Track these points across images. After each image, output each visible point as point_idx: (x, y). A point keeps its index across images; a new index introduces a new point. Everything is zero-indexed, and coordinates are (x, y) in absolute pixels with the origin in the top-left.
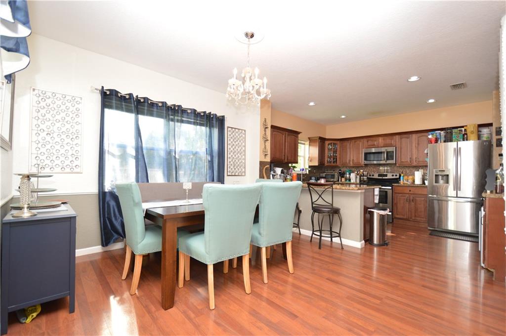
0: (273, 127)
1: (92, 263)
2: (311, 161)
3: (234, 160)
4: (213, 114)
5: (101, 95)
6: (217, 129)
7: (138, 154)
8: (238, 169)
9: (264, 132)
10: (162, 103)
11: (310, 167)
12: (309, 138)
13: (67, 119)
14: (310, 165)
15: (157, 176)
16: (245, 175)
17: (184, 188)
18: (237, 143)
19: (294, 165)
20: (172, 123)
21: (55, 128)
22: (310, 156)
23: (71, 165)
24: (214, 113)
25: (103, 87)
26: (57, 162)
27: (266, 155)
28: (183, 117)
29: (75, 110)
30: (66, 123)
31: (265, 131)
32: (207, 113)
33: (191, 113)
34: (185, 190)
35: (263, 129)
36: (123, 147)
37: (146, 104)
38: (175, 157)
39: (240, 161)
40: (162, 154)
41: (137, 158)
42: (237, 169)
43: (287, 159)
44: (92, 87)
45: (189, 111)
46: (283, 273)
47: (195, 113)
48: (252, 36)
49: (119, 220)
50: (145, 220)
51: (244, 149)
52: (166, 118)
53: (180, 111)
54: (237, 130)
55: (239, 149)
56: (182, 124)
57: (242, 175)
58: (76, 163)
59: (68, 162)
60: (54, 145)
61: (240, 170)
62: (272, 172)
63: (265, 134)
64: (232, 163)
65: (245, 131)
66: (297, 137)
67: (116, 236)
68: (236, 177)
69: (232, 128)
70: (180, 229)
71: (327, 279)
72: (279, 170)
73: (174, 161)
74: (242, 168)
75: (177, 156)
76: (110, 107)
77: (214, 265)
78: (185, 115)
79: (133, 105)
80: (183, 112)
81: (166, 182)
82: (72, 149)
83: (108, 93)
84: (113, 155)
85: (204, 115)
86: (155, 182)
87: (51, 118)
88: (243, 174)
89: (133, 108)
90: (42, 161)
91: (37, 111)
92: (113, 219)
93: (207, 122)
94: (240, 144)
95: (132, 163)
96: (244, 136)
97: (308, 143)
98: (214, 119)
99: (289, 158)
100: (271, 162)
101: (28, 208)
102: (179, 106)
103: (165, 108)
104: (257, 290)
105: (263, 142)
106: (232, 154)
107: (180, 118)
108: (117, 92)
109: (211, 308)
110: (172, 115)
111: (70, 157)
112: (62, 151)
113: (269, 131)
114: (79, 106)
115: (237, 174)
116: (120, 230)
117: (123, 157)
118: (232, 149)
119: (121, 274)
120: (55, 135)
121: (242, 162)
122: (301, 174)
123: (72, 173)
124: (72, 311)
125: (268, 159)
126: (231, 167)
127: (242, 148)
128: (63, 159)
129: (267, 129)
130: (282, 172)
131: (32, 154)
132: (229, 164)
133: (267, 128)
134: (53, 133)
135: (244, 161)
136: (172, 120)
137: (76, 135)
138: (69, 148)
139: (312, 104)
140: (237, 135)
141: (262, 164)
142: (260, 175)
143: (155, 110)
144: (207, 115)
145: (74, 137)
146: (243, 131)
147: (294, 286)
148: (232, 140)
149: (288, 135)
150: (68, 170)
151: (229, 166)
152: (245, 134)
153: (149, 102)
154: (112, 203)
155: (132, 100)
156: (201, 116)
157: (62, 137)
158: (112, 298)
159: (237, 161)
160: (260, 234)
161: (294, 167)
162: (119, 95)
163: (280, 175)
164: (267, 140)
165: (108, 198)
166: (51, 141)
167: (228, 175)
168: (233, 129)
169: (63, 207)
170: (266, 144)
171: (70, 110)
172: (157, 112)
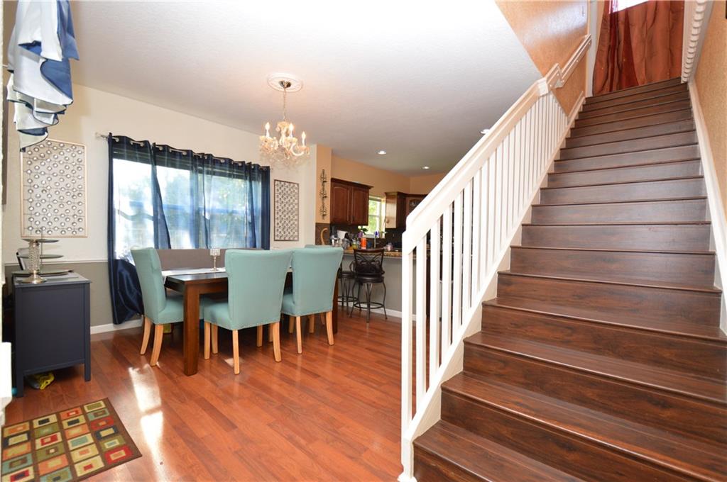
0: (333, 180)
1: (104, 342)
2: (388, 222)
3: (283, 222)
4: (254, 165)
5: (109, 142)
6: (260, 183)
7: (157, 215)
8: (289, 233)
9: (321, 187)
10: (187, 151)
11: (386, 230)
12: (386, 193)
13: (67, 172)
14: (387, 227)
15: (183, 240)
16: (298, 240)
17: (211, 254)
18: (287, 200)
19: (364, 227)
20: (200, 176)
21: (52, 184)
22: (387, 215)
23: (72, 227)
24: (256, 163)
25: (110, 134)
26: (55, 224)
27: (324, 215)
28: (215, 168)
29: (76, 161)
30: (65, 178)
31: (323, 185)
32: (246, 163)
33: (225, 163)
34: (213, 257)
35: (321, 184)
36: (138, 206)
37: (166, 153)
38: (205, 217)
39: (291, 222)
40: (188, 210)
41: (155, 219)
42: (287, 233)
43: (353, 220)
44: (96, 134)
45: (222, 161)
46: (322, 345)
47: (230, 164)
48: (289, 85)
49: (135, 293)
50: (166, 289)
51: (296, 207)
52: (192, 169)
53: (210, 161)
54: (287, 184)
55: (290, 209)
56: (214, 177)
57: (293, 240)
58: (79, 225)
59: (69, 224)
60: (51, 204)
61: (291, 233)
62: (333, 237)
63: (323, 189)
64: (280, 225)
65: (298, 185)
66: (368, 192)
67: (131, 311)
68: (285, 242)
69: (281, 181)
70: (202, 296)
71: (367, 349)
72: (342, 234)
73: (203, 222)
74: (294, 231)
75: (207, 217)
76: (120, 157)
77: (239, 331)
78: (217, 166)
79: (149, 154)
80: (214, 163)
81: (194, 248)
82: (74, 208)
83: (117, 140)
84: (126, 216)
85: (242, 166)
86: (179, 248)
87: (47, 172)
88: (296, 239)
89: (149, 158)
90: (37, 223)
91: (29, 163)
92: (127, 292)
93: (246, 174)
94: (291, 201)
95: (150, 226)
96: (296, 191)
97: (384, 199)
98: (256, 171)
99: (356, 219)
100: (331, 224)
101: (38, 274)
102: (210, 156)
103: (190, 158)
104: (290, 359)
105: (320, 199)
106: (280, 213)
107: (210, 169)
108: (128, 139)
109: (236, 373)
110: (200, 166)
111: (71, 218)
112: (62, 211)
113: (328, 186)
114: (80, 157)
115: (287, 239)
116: (137, 305)
117: (138, 218)
118: (280, 208)
119: (140, 349)
120: (52, 192)
121: (294, 223)
122: (373, 239)
123: (75, 237)
124: (88, 379)
125: (327, 220)
126: (280, 230)
127: (294, 207)
128: (63, 220)
129: (325, 184)
130: (346, 236)
131: (24, 214)
132: (276, 226)
133: (325, 182)
134: (49, 190)
135: (296, 223)
136: (201, 172)
137: (78, 192)
138: (70, 207)
139: (382, 153)
140: (287, 189)
141: (318, 226)
142: (316, 239)
143: (178, 159)
144: (246, 166)
145: (76, 194)
146: (296, 185)
147: (334, 356)
148: (280, 196)
149: (355, 190)
150: (69, 233)
151: (276, 229)
152: (298, 189)
153: (170, 150)
154: (126, 273)
155: (149, 149)
156: (239, 166)
157: (61, 195)
158: (130, 370)
159: (287, 222)
160: (294, 303)
161: (365, 230)
162: (132, 143)
163: (343, 240)
164: (326, 197)
165: (120, 267)
166: (48, 200)
167: (275, 240)
168: (282, 183)
169: (70, 275)
170: (325, 202)
171: (70, 162)
172: (180, 162)
